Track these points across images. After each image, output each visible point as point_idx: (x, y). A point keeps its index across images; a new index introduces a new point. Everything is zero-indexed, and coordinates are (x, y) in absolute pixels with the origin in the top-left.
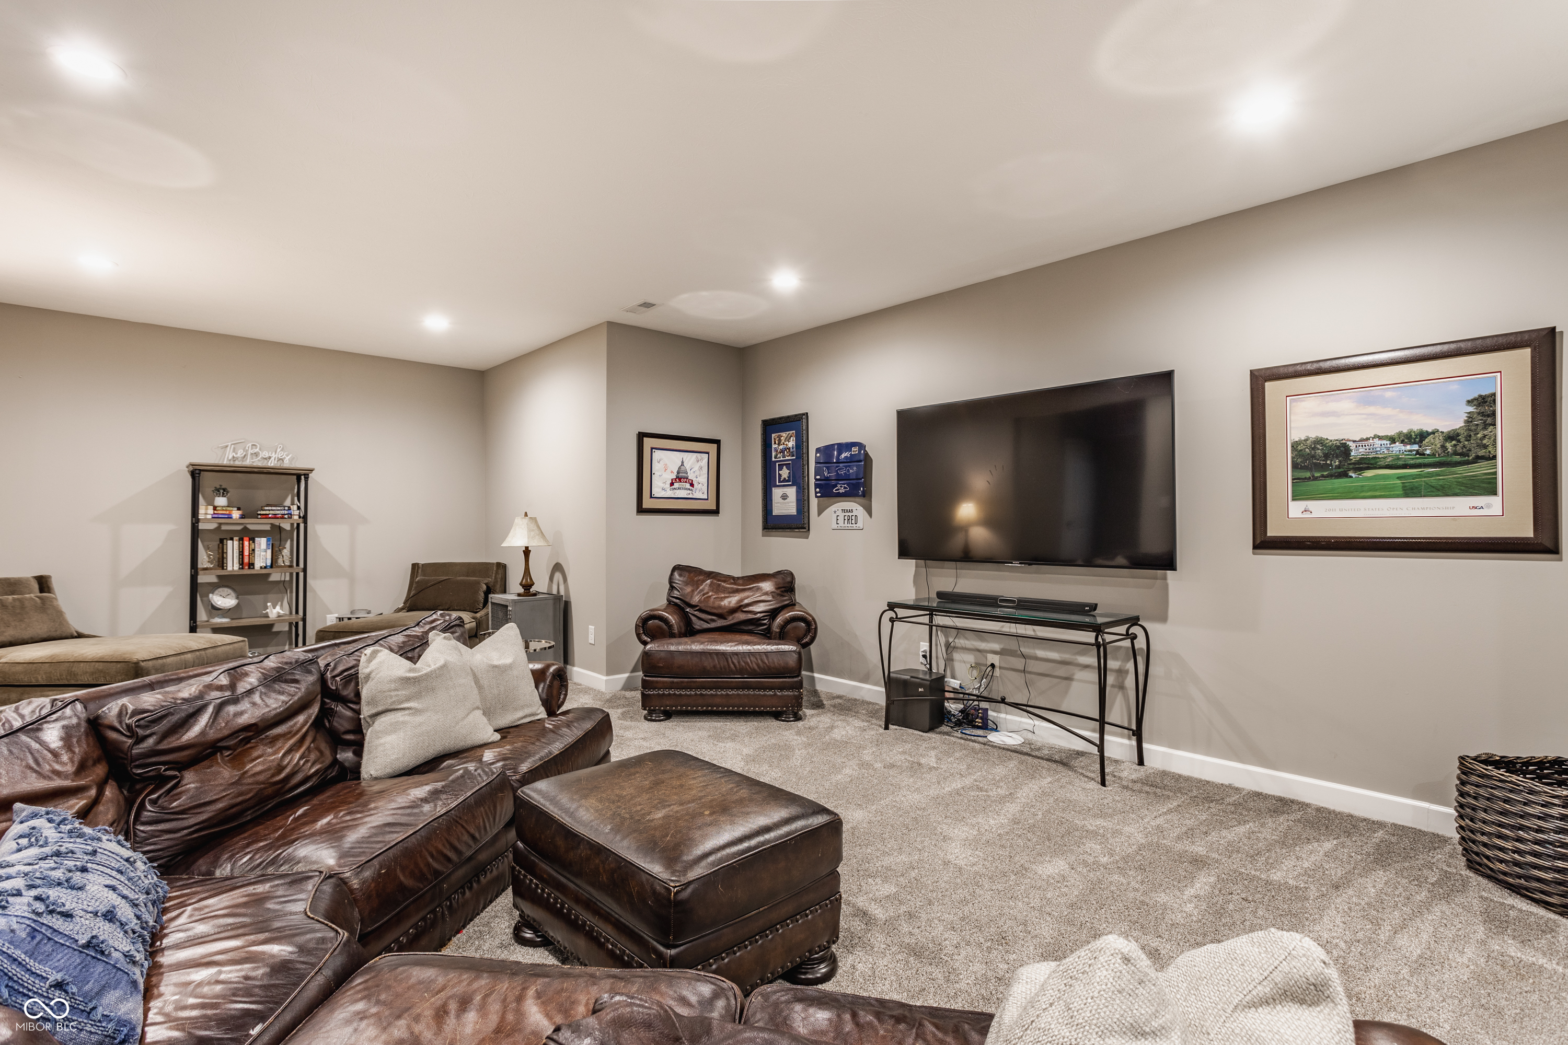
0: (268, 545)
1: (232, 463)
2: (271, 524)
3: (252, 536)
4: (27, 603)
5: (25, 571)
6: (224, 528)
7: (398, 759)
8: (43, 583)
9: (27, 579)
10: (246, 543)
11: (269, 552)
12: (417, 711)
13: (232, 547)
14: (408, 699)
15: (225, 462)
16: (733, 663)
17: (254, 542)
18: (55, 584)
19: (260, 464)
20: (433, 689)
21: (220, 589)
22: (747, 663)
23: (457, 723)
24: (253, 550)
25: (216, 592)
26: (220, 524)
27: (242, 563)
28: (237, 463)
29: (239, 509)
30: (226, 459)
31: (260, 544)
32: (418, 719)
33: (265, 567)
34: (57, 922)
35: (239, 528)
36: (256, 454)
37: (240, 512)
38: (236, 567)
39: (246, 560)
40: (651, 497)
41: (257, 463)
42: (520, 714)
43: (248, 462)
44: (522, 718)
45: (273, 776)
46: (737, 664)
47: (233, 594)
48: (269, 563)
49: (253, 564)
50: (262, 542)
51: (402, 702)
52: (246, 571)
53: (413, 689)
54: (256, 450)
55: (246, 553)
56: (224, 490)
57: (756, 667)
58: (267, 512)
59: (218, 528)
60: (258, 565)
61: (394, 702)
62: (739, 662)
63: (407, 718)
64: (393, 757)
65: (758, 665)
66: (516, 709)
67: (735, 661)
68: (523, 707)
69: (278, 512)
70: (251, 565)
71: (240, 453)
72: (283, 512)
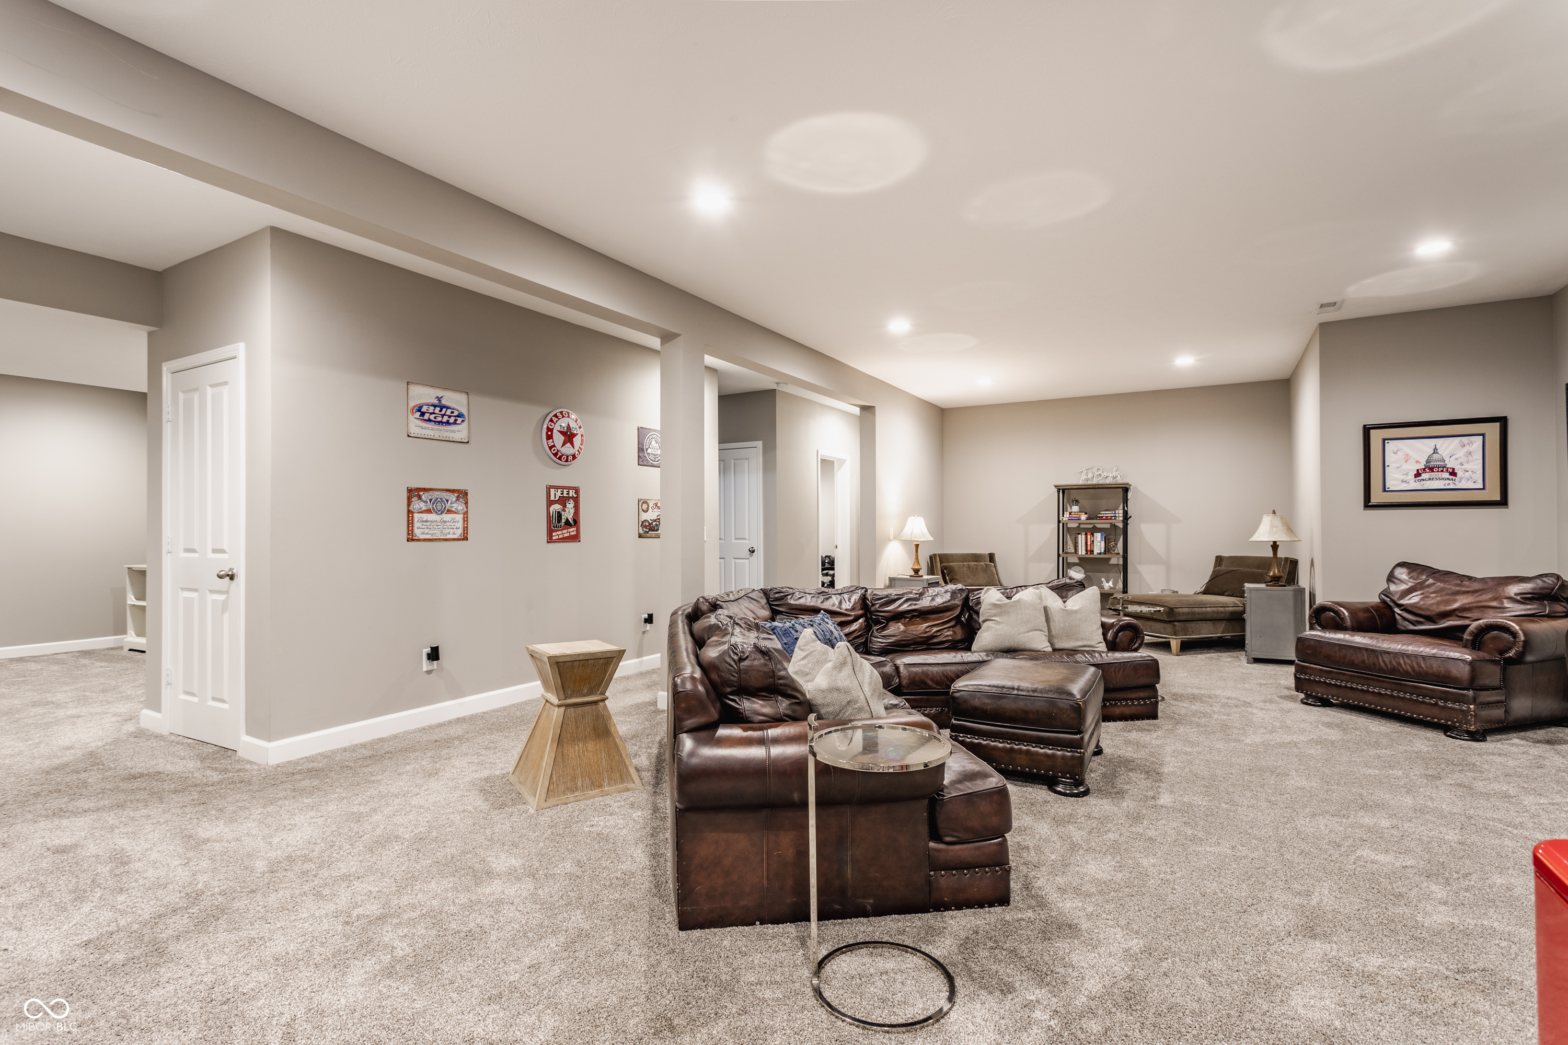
0: (1101, 538)
1: (1086, 483)
2: (1111, 523)
3: (1094, 530)
4: (979, 567)
5: (985, 551)
6: (1082, 526)
7: (986, 645)
8: (991, 557)
9: (985, 555)
10: (1089, 537)
11: (1103, 543)
12: (998, 623)
13: (1081, 539)
14: (995, 616)
15: (1080, 483)
16: (1384, 661)
17: (1093, 536)
18: (997, 558)
19: (1101, 482)
20: (1008, 613)
21: (1075, 567)
22: (1399, 664)
23: (1020, 634)
24: (1093, 541)
25: (1073, 568)
26: (1080, 524)
27: (1087, 550)
28: (1089, 483)
29: (1086, 513)
30: (1081, 480)
31: (1097, 538)
32: (998, 627)
33: (1100, 554)
34: (793, 632)
35: (1091, 526)
36: (1100, 475)
37: (1086, 516)
38: (1084, 552)
39: (1089, 548)
40: (1384, 490)
41: (1101, 481)
42: (1080, 643)
43: (1095, 482)
44: (1082, 646)
45: (921, 634)
46: (1388, 663)
47: (1083, 571)
48: (1102, 551)
49: (1093, 551)
50: (1098, 536)
51: (992, 617)
52: (1089, 556)
53: (998, 611)
54: (1099, 473)
55: (1089, 543)
56: (1076, 501)
57: (1409, 668)
58: (1103, 515)
59: (1079, 526)
60: (1096, 551)
61: (989, 616)
62: (1390, 662)
63: (993, 625)
64: (984, 643)
65: (1413, 668)
66: (1077, 640)
67: (1387, 660)
68: (1082, 639)
69: (1109, 515)
70: (1092, 552)
71: (1090, 475)
72: (1111, 515)
